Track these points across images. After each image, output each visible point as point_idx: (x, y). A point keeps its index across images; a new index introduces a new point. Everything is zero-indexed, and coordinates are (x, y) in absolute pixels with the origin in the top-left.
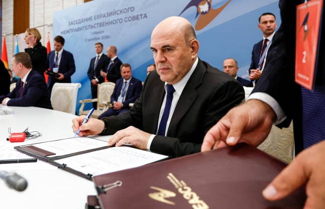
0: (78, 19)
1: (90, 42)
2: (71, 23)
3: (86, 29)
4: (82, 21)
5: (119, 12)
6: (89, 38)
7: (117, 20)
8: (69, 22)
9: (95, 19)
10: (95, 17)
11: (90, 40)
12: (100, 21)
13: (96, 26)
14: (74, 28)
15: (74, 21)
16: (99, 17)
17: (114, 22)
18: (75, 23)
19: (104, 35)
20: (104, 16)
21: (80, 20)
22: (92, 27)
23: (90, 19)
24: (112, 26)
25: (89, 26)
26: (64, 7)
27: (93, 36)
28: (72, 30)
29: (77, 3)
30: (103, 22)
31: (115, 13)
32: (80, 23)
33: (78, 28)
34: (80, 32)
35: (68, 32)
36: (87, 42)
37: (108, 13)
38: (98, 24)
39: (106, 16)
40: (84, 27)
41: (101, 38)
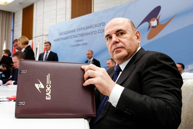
0: (66, 31)
1: (73, 47)
2: (61, 34)
3: (71, 38)
4: (69, 32)
5: (94, 26)
6: (73, 45)
7: (93, 31)
8: (60, 33)
9: (77, 31)
10: (77, 30)
11: (73, 46)
12: (81, 32)
13: (78, 36)
14: (63, 37)
15: (63, 32)
16: (80, 29)
17: (91, 33)
18: (63, 33)
19: (84, 42)
20: (84, 29)
21: (67, 31)
22: (75, 36)
23: (74, 31)
24: (89, 36)
25: (73, 36)
26: (57, 22)
27: (76, 43)
28: (62, 39)
29: (66, 20)
30: (83, 33)
31: (91, 27)
32: (67, 34)
33: (66, 37)
34: (67, 40)
35: (58, 40)
36: (72, 47)
37: (86, 27)
38: (79, 34)
39: (85, 28)
40: (70, 36)
41: (81, 44)
